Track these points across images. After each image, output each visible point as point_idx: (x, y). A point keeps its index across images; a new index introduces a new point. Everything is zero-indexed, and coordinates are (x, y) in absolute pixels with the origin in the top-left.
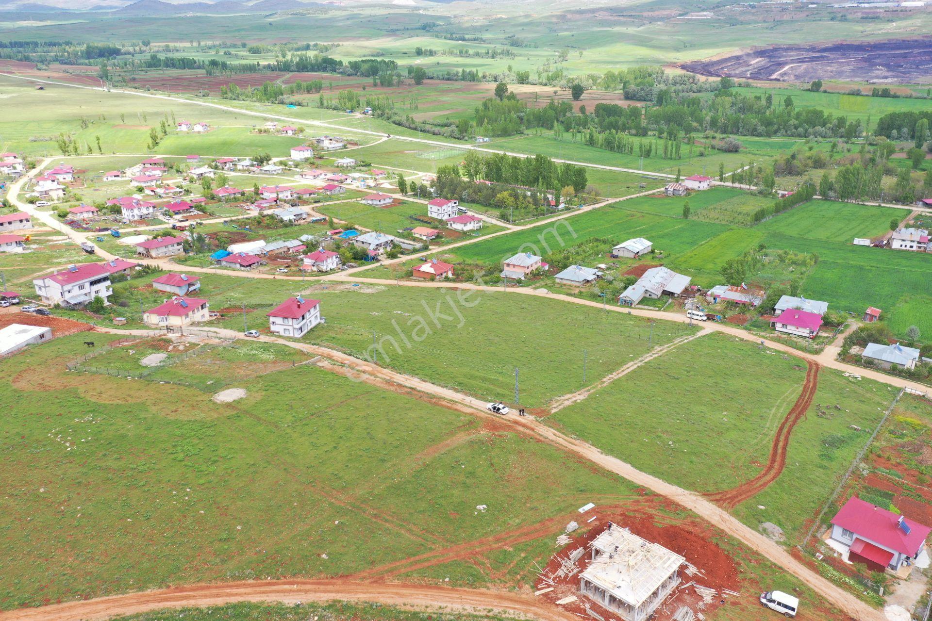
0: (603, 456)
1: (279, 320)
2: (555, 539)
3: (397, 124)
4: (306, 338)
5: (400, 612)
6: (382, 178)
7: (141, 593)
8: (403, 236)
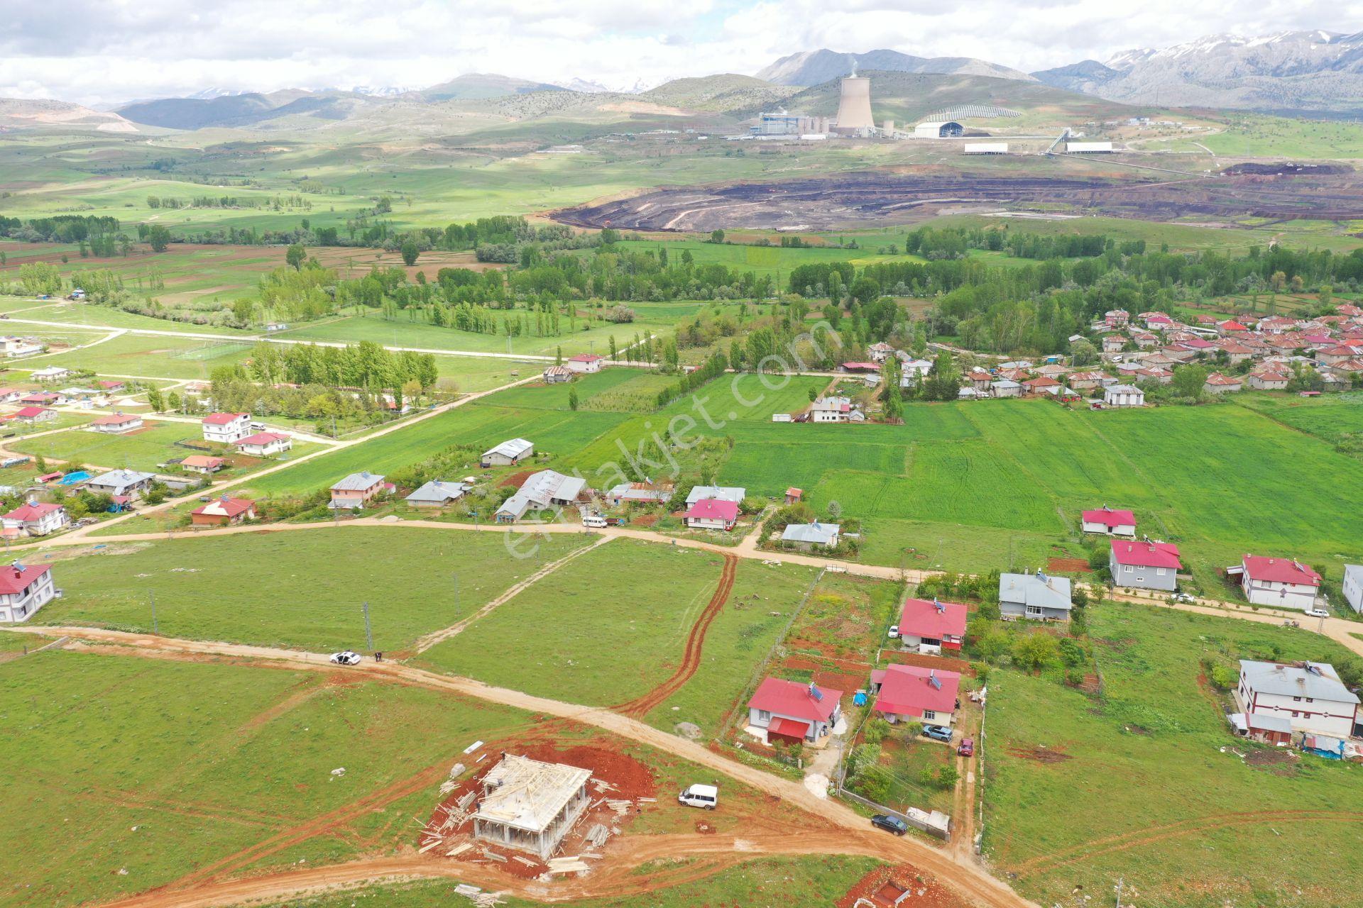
0: (489, 688)
2: (438, 788)
3: (132, 312)
6: (119, 393)
8: (168, 472)
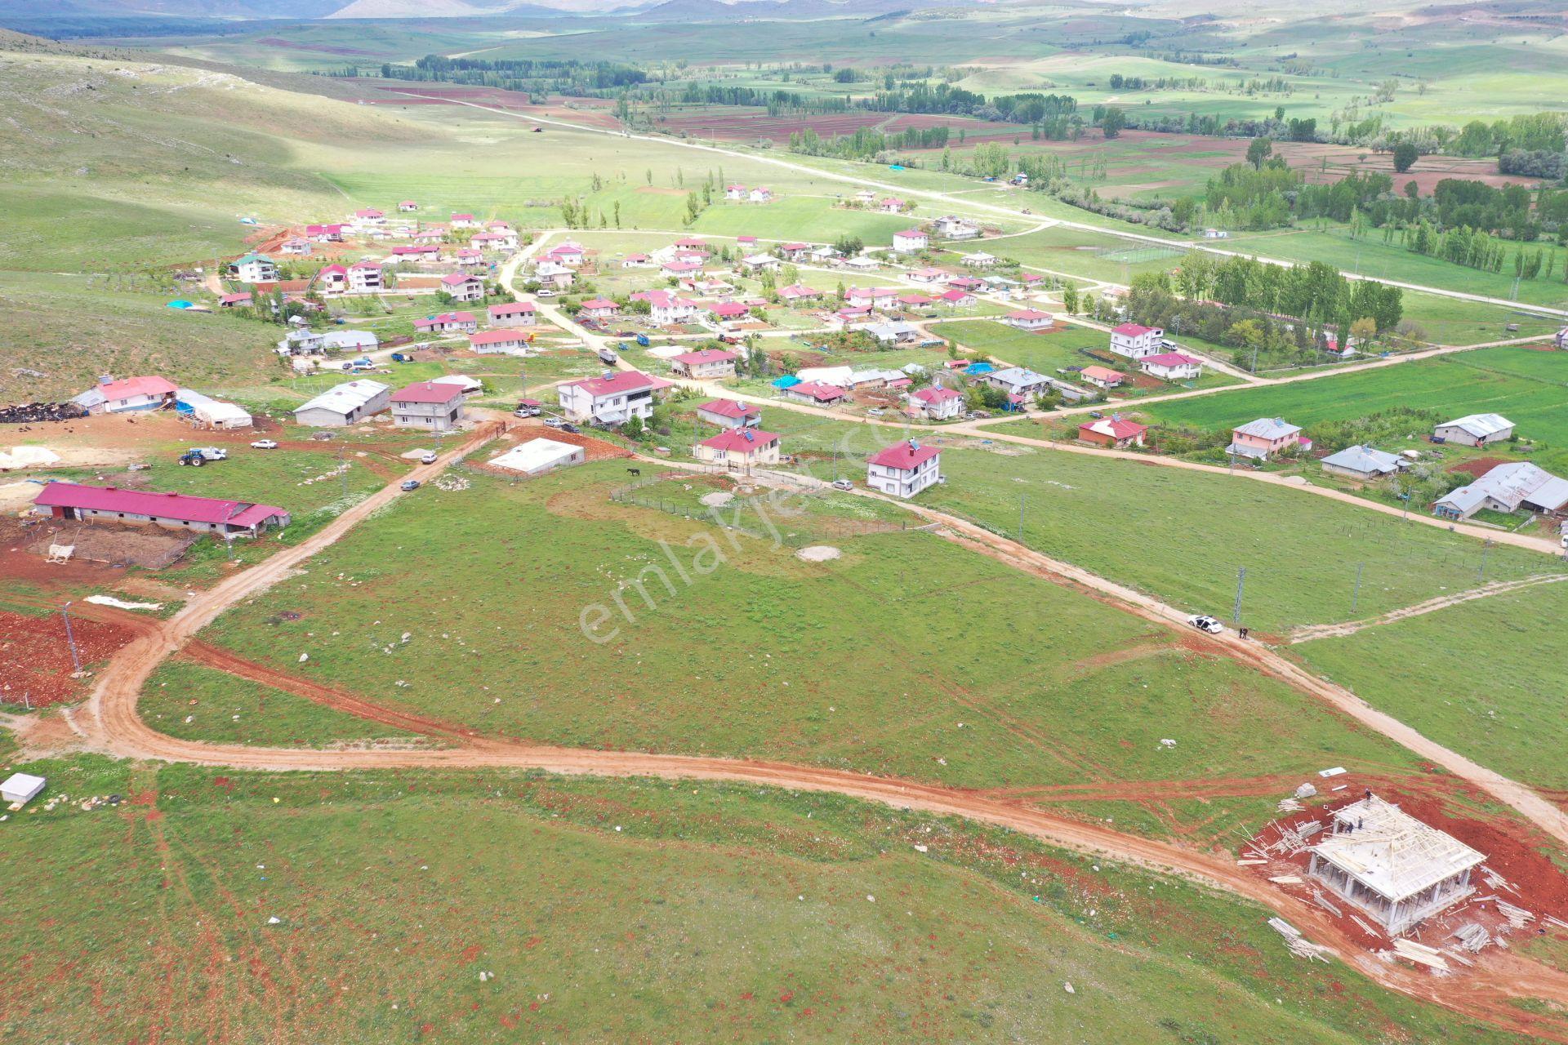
0: (1371, 711)
1: (881, 470)
2: (1278, 803)
3: (1068, 203)
4: (916, 500)
5: (1040, 845)
6: (1037, 288)
7: (714, 759)
8: (1066, 379)
